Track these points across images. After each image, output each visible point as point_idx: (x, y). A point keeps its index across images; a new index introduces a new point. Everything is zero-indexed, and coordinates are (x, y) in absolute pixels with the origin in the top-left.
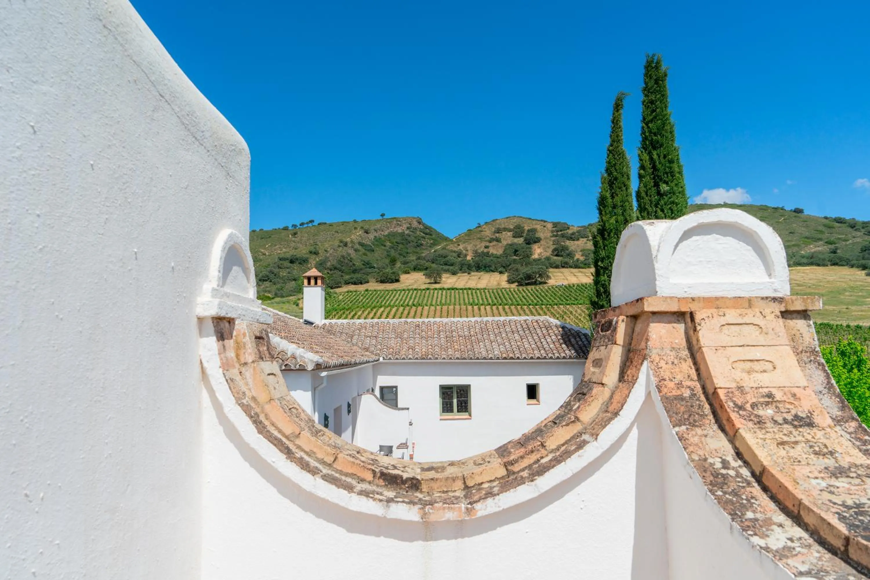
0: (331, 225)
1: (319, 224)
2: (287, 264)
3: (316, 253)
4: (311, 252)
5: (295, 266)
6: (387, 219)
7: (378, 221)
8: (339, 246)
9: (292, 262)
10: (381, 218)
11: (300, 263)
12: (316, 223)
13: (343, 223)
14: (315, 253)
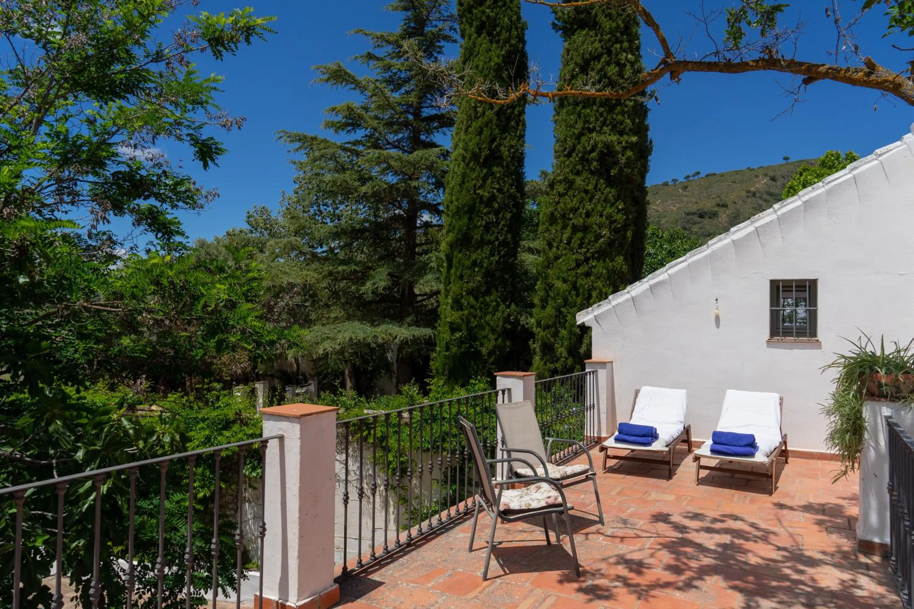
0: (722, 175)
1: (707, 176)
2: (696, 219)
3: (725, 206)
4: (718, 205)
5: (706, 221)
6: (793, 163)
7: (781, 165)
8: (748, 197)
9: (701, 216)
10: (784, 162)
11: (710, 218)
12: (703, 175)
13: (737, 173)
14: (723, 206)
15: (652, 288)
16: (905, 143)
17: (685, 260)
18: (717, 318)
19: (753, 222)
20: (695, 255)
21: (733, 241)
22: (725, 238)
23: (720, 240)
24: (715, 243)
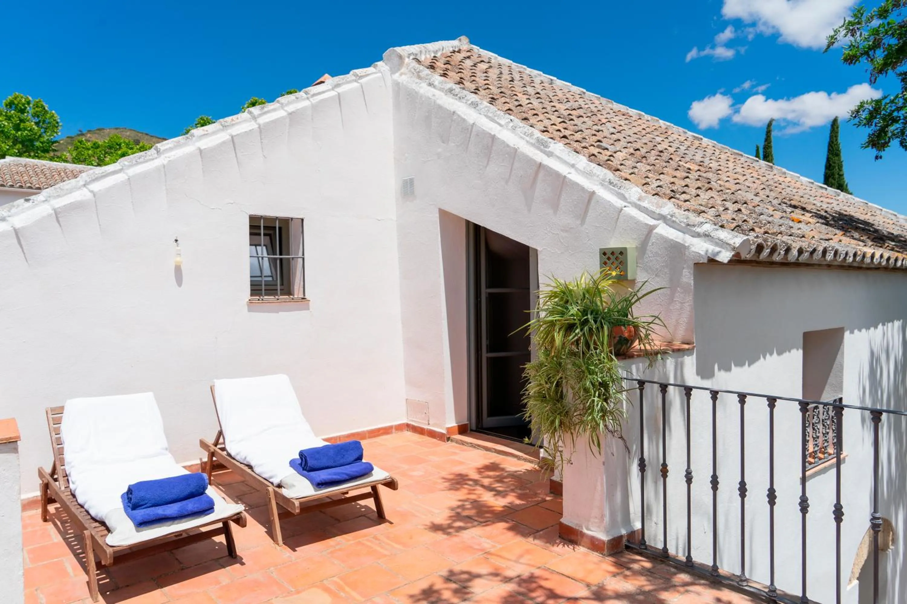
15: (57, 214)
16: (380, 71)
17: (121, 171)
18: (178, 270)
19: (225, 127)
20: (137, 163)
21: (201, 151)
22: (185, 145)
23: (178, 146)
24: (171, 149)
